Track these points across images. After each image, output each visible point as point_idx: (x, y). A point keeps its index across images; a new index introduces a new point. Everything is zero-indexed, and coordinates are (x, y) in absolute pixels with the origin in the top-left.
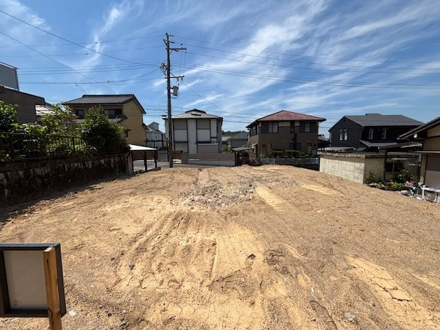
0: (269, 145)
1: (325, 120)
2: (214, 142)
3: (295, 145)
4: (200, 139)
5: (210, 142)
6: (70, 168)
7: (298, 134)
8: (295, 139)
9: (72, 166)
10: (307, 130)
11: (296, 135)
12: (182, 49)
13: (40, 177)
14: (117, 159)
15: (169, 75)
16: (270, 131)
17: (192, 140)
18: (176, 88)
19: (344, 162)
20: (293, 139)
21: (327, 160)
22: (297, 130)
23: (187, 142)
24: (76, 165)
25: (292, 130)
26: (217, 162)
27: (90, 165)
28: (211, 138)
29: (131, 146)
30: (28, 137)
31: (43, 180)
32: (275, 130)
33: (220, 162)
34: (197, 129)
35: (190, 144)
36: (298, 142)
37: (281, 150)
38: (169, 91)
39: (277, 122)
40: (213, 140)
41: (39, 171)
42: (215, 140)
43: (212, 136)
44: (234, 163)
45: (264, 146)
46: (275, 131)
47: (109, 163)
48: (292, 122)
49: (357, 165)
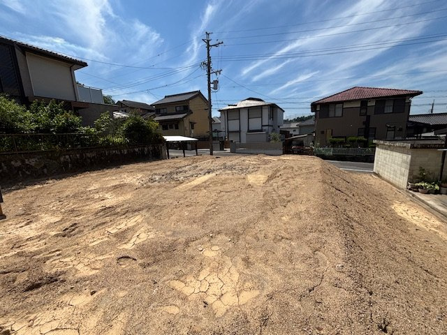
0: (329, 132)
1: (421, 93)
2: (265, 131)
3: (366, 131)
4: (252, 128)
5: (261, 130)
6: (109, 154)
7: (372, 116)
8: (367, 123)
9: (111, 152)
10: (389, 109)
11: (368, 117)
12: (220, 43)
13: (89, 158)
14: (151, 148)
15: (209, 71)
16: (331, 114)
17: (244, 129)
18: (216, 83)
20: (364, 123)
22: (371, 112)
23: (239, 132)
24: (114, 152)
25: (364, 111)
26: (263, 151)
27: (125, 152)
28: (262, 126)
29: (165, 137)
30: (84, 135)
31: (91, 160)
32: (339, 113)
33: (267, 151)
34: (249, 118)
35: (241, 133)
36: (371, 126)
37: (343, 137)
38: (209, 86)
39: (342, 102)
40: (264, 128)
41: (88, 155)
42: (267, 128)
43: (263, 124)
44: (282, 152)
45: (323, 133)
47: (143, 151)
48: (364, 102)
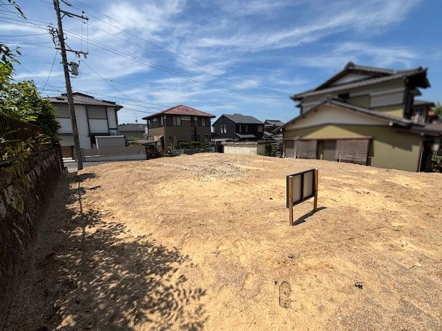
0: (175, 137)
2: (113, 134)
3: (195, 137)
4: (94, 131)
5: (109, 134)
7: (197, 128)
8: (195, 132)
10: (204, 124)
11: (195, 128)
12: (82, 17)
15: (63, 46)
16: (174, 123)
18: (75, 65)
19: (243, 148)
21: (230, 148)
22: (196, 125)
25: (192, 124)
26: (125, 157)
28: (109, 129)
33: (129, 157)
34: (88, 119)
36: (198, 134)
37: (185, 142)
38: (66, 67)
39: (181, 116)
40: (112, 131)
42: (115, 131)
43: (110, 127)
44: (145, 156)
45: (170, 138)
46: (179, 124)
48: (192, 117)
49: (252, 149)
